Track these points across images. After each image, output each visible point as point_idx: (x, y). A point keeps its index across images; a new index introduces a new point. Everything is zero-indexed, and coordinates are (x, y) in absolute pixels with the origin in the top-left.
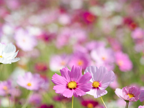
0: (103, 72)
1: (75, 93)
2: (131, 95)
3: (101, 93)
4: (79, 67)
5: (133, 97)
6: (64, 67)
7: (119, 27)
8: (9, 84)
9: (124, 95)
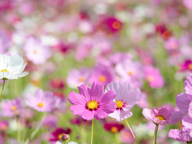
0: (127, 89)
1: (96, 115)
2: (160, 117)
3: (125, 115)
4: (101, 83)
5: (164, 120)
6: (83, 84)
7: (149, 36)
8: (18, 103)
9: (153, 117)
